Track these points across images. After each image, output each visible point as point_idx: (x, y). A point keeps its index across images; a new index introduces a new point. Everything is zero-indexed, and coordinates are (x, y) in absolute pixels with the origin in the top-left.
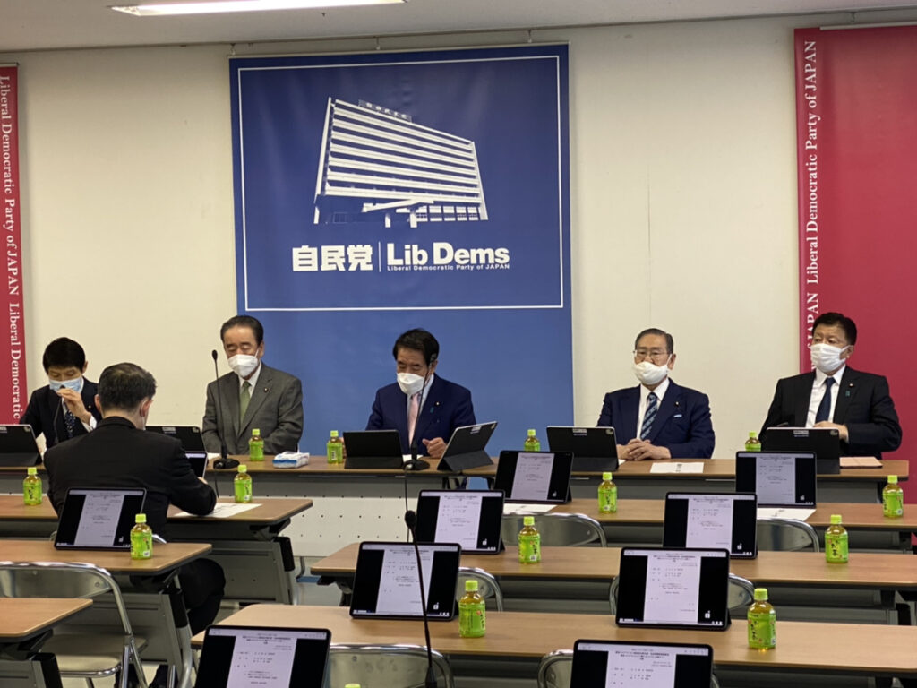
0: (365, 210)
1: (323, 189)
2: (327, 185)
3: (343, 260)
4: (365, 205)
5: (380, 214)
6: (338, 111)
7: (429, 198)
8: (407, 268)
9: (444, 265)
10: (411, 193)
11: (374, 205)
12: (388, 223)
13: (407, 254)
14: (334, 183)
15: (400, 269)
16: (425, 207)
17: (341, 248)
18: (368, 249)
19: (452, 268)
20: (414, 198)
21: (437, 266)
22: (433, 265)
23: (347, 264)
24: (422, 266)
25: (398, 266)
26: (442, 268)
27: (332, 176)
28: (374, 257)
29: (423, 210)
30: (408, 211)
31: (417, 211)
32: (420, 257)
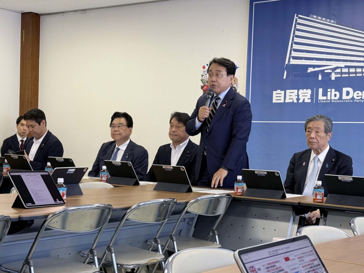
0: (309, 71)
1: (289, 61)
2: (291, 59)
3: (296, 97)
4: (309, 68)
5: (316, 74)
6: (299, 21)
7: (342, 64)
8: (328, 101)
9: (347, 100)
10: (333, 62)
11: (314, 68)
12: (320, 78)
13: (329, 94)
14: (295, 58)
15: (324, 101)
16: (340, 69)
17: (296, 91)
18: (309, 91)
19: (352, 101)
20: (334, 64)
21: (344, 100)
22: (342, 100)
23: (298, 99)
24: (336, 100)
25: (323, 100)
26: (347, 101)
27: (294, 54)
28: (312, 95)
29: (338, 70)
30: (331, 71)
31: (336, 71)
32: (335, 95)
